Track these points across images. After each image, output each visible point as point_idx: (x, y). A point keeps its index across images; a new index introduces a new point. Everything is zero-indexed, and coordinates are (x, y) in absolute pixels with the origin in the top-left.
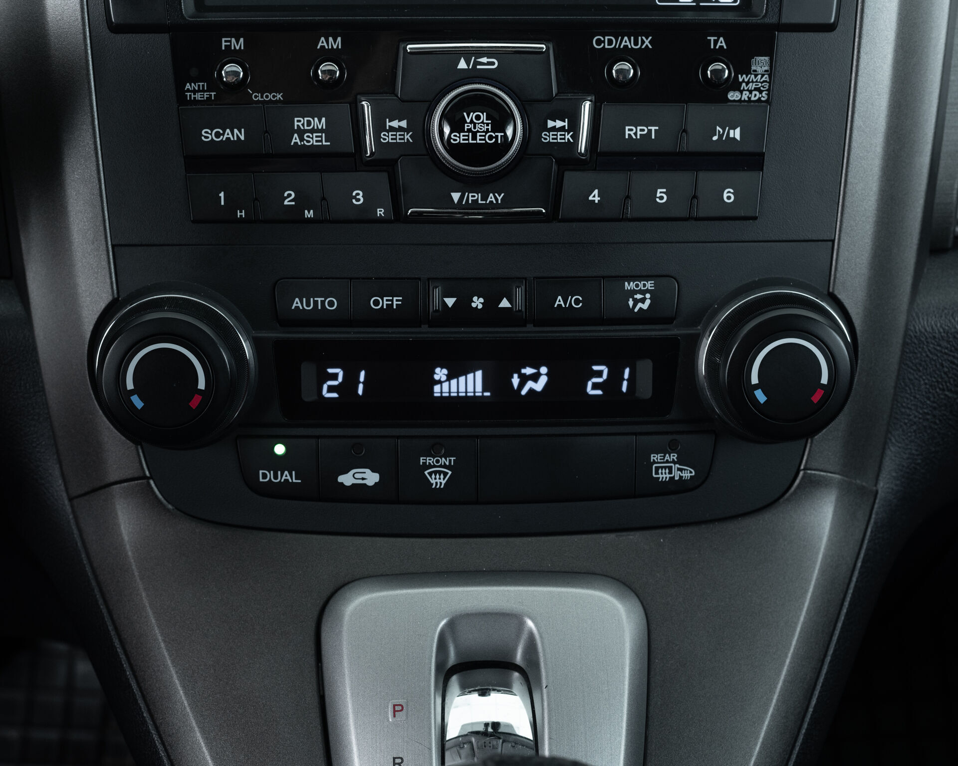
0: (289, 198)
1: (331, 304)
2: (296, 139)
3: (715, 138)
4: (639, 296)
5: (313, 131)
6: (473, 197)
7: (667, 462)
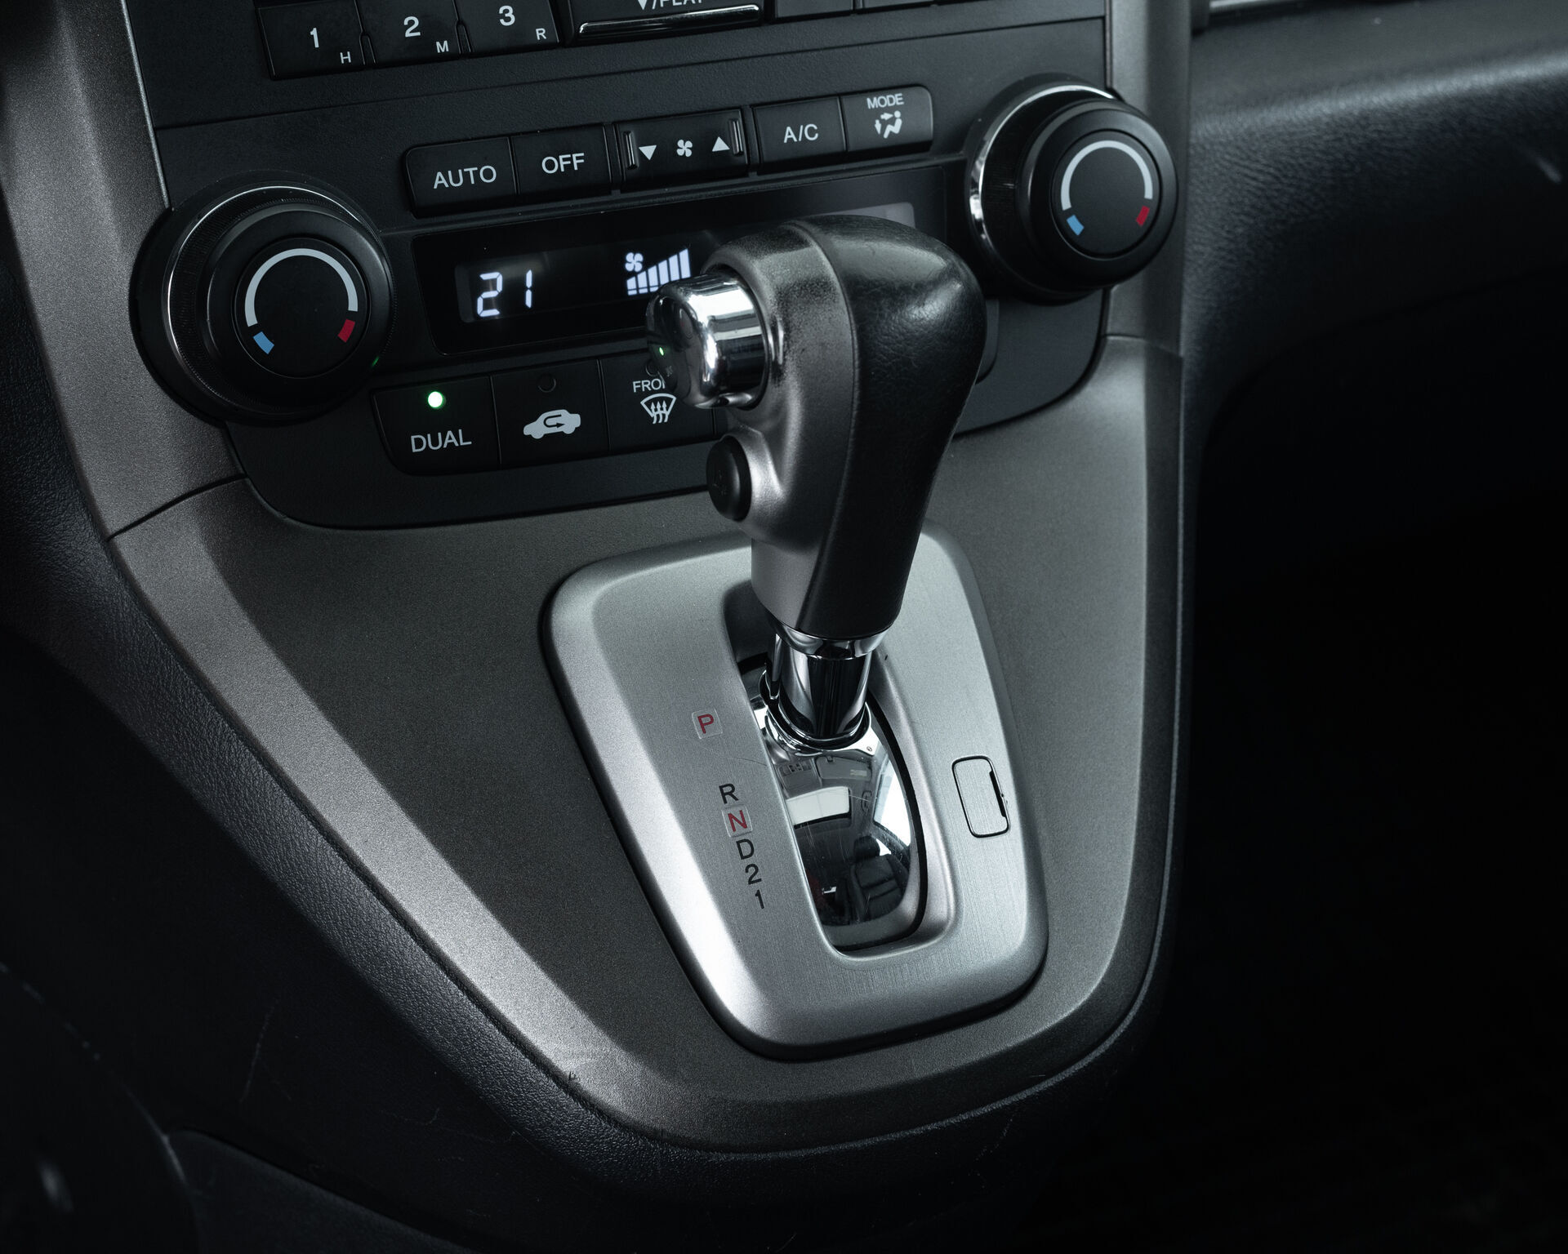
0: (412, 28)
1: (487, 174)
4: (886, 116)
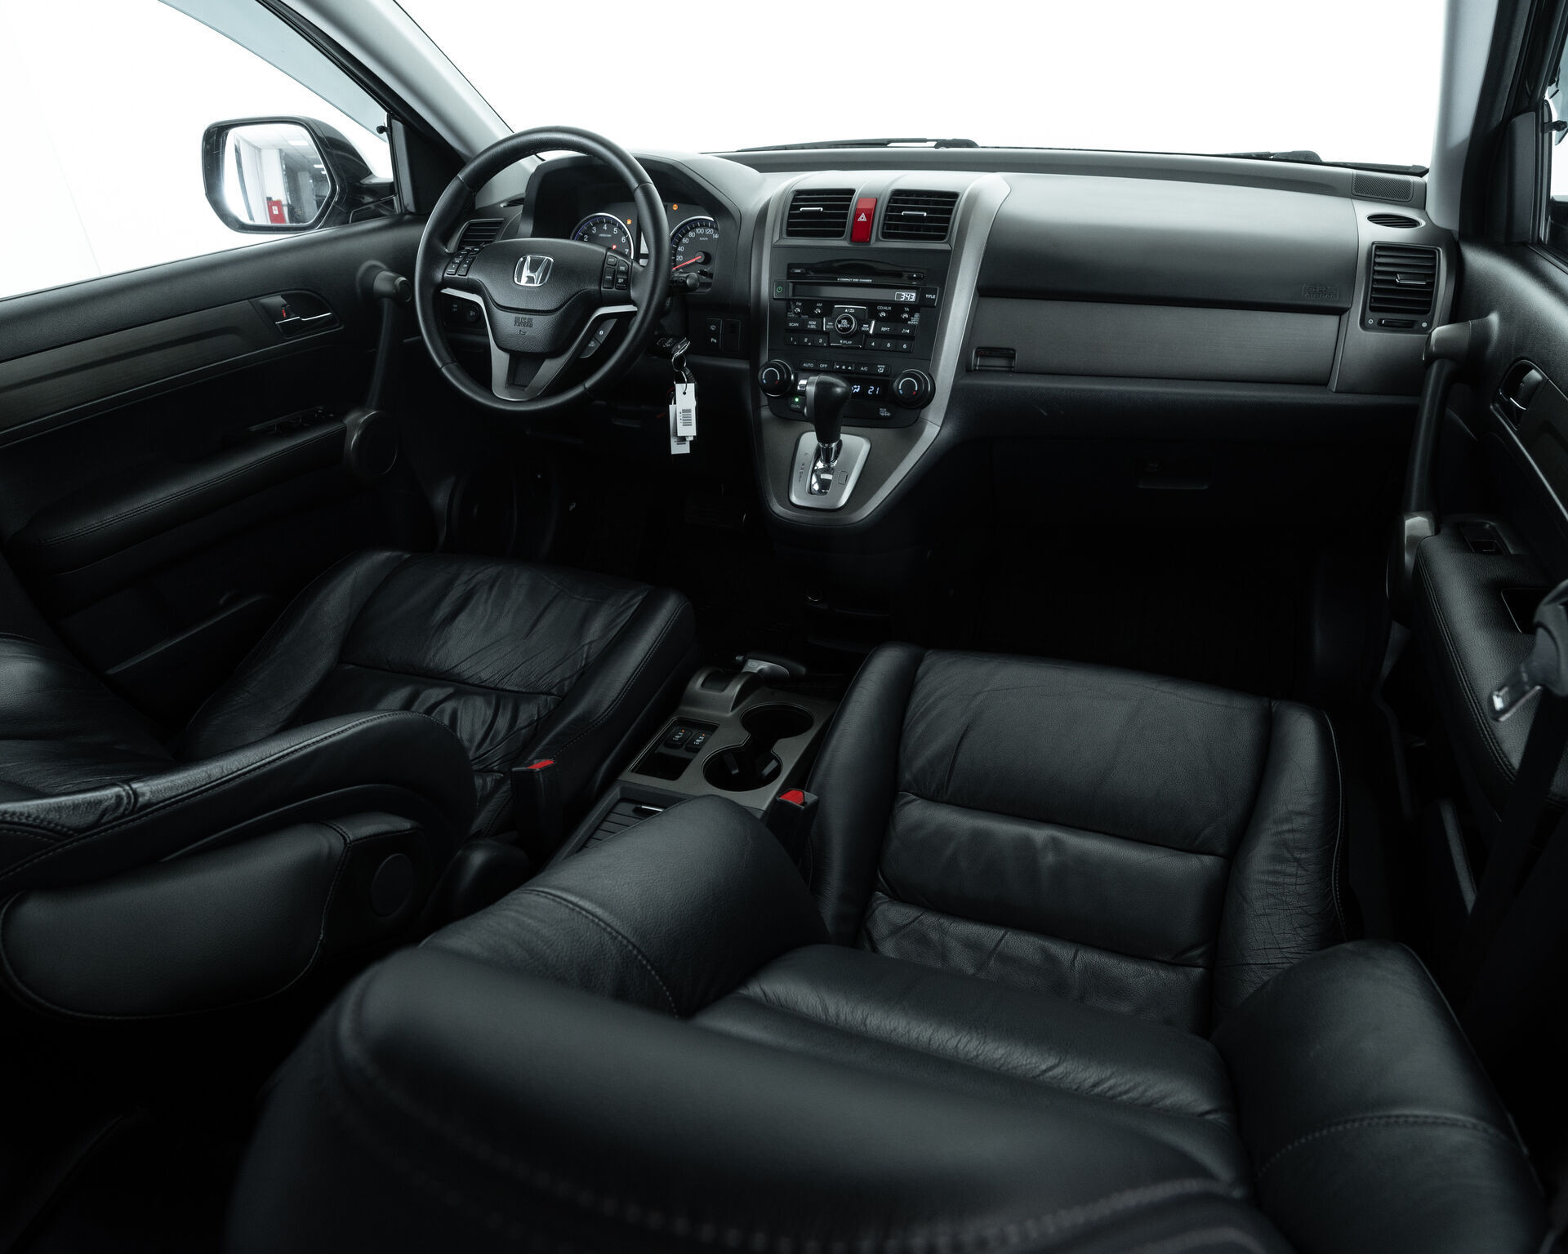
0: (806, 340)
1: (812, 365)
2: (809, 326)
3: (903, 332)
4: (881, 369)
5: (812, 325)
6: (845, 342)
7: (883, 411)
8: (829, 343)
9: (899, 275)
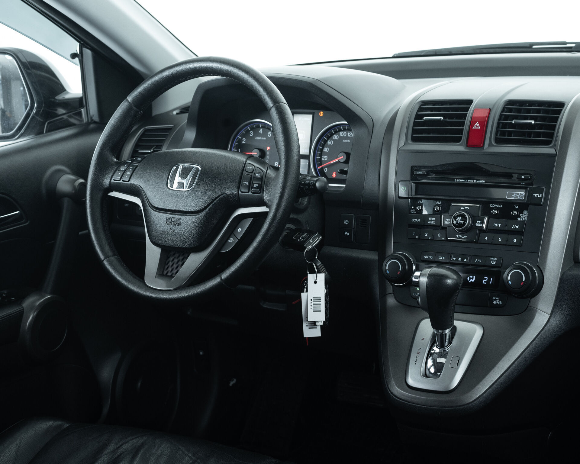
0: (426, 234)
1: (431, 257)
2: (429, 222)
3: (513, 227)
4: (493, 261)
5: (432, 221)
6: (461, 236)
7: (496, 299)
8: (446, 238)
9: (509, 176)
